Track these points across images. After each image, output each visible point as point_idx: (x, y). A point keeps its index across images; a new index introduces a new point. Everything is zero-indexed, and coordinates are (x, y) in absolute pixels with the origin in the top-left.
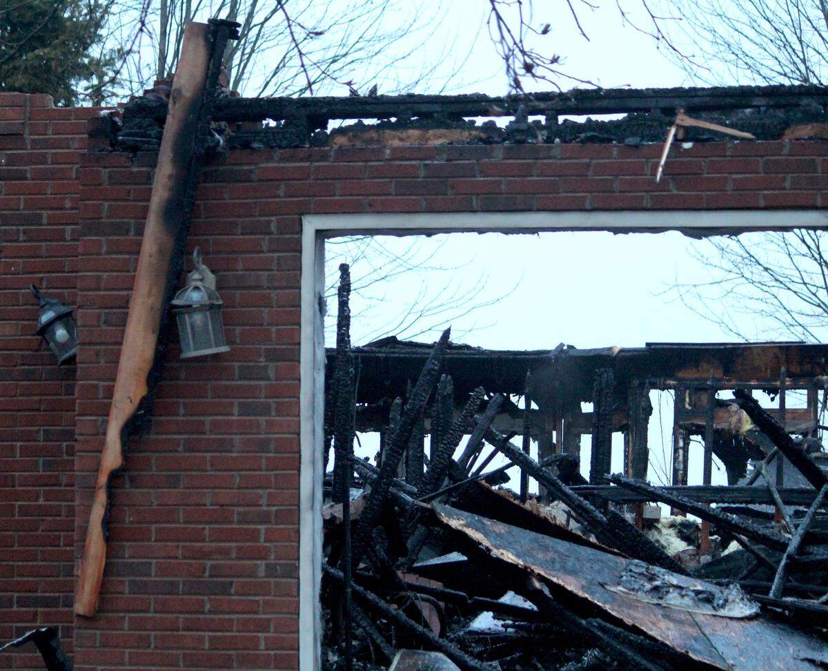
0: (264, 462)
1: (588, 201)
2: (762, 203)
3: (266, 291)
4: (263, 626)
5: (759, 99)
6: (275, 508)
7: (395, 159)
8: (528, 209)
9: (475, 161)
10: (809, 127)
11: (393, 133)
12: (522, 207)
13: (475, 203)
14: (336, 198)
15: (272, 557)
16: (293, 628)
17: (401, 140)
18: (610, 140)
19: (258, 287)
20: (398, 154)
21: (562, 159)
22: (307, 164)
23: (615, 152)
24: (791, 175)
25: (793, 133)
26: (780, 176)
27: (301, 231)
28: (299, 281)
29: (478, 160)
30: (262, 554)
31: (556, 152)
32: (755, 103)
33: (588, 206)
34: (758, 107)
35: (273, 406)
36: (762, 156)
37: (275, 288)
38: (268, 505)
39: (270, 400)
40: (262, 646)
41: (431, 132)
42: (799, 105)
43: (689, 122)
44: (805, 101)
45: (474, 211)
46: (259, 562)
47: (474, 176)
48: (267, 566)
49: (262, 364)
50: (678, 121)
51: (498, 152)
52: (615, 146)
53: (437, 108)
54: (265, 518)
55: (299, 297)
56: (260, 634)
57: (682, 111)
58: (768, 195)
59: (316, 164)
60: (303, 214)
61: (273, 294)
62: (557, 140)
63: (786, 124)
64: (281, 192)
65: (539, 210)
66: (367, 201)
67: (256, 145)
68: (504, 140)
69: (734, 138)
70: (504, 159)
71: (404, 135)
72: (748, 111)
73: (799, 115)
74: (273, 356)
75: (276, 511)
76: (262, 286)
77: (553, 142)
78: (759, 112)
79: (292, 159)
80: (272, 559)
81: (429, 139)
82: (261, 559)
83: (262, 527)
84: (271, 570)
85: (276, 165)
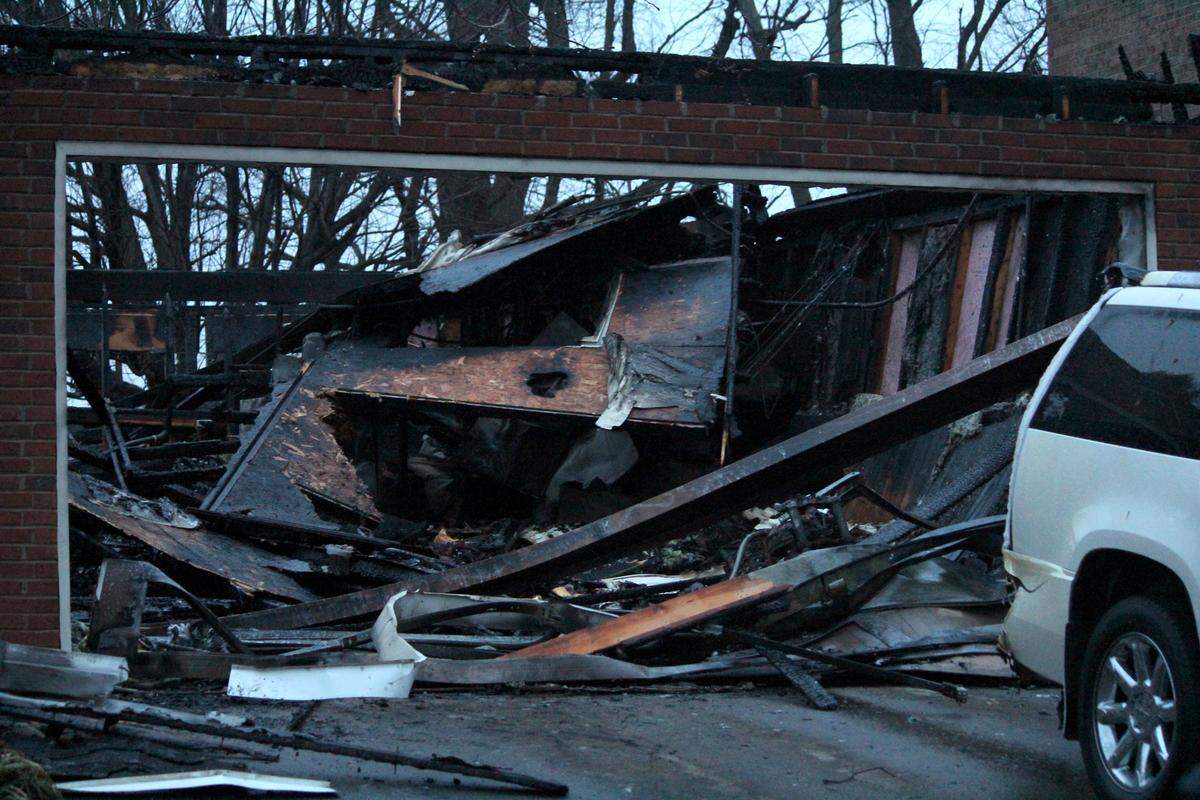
0: (22, 379)
1: (322, 139)
2: (475, 150)
3: (22, 213)
4: (23, 537)
5: (460, 54)
6: (34, 423)
7: (143, 91)
8: (268, 145)
9: (218, 97)
10: (505, 83)
11: (132, 65)
12: (261, 143)
13: (219, 137)
14: (87, 126)
15: (32, 470)
16: (53, 540)
17: (139, 72)
18: (339, 85)
19: (15, 209)
20: (148, 87)
21: (299, 99)
22: (61, 92)
23: (346, 95)
24: (500, 125)
25: (491, 86)
26: (491, 125)
27: (54, 157)
28: (52, 205)
29: (222, 96)
30: (22, 468)
31: (293, 92)
32: (456, 58)
33: (321, 145)
34: (459, 61)
35: (31, 325)
36: (475, 107)
37: (30, 211)
38: (27, 421)
39: (28, 319)
40: (24, 556)
41: (168, 67)
42: (494, 62)
43: (412, 71)
44: (499, 59)
45: (217, 144)
46: (19, 475)
47: (218, 112)
48: (28, 479)
49: (19, 284)
50: (403, 71)
51: (241, 90)
52: (345, 90)
53: (170, 44)
54: (23, 433)
55: (52, 219)
56: (22, 545)
57: (405, 61)
58: (481, 143)
59: (70, 92)
60: (57, 140)
61: (29, 215)
62: (293, 82)
63: (486, 77)
64: (36, 117)
65: (277, 146)
66: (118, 130)
67: (9, 70)
68: (243, 78)
69: (451, 88)
70: (246, 96)
71: (142, 68)
72: (449, 64)
73: (495, 71)
74: (30, 275)
75: (36, 426)
76: (17, 208)
77: (289, 83)
78: (460, 66)
79: (46, 86)
80: (32, 473)
81: (165, 73)
82: (21, 472)
83: (22, 442)
84: (31, 484)
85: (31, 91)
